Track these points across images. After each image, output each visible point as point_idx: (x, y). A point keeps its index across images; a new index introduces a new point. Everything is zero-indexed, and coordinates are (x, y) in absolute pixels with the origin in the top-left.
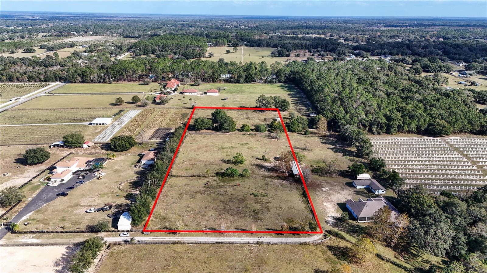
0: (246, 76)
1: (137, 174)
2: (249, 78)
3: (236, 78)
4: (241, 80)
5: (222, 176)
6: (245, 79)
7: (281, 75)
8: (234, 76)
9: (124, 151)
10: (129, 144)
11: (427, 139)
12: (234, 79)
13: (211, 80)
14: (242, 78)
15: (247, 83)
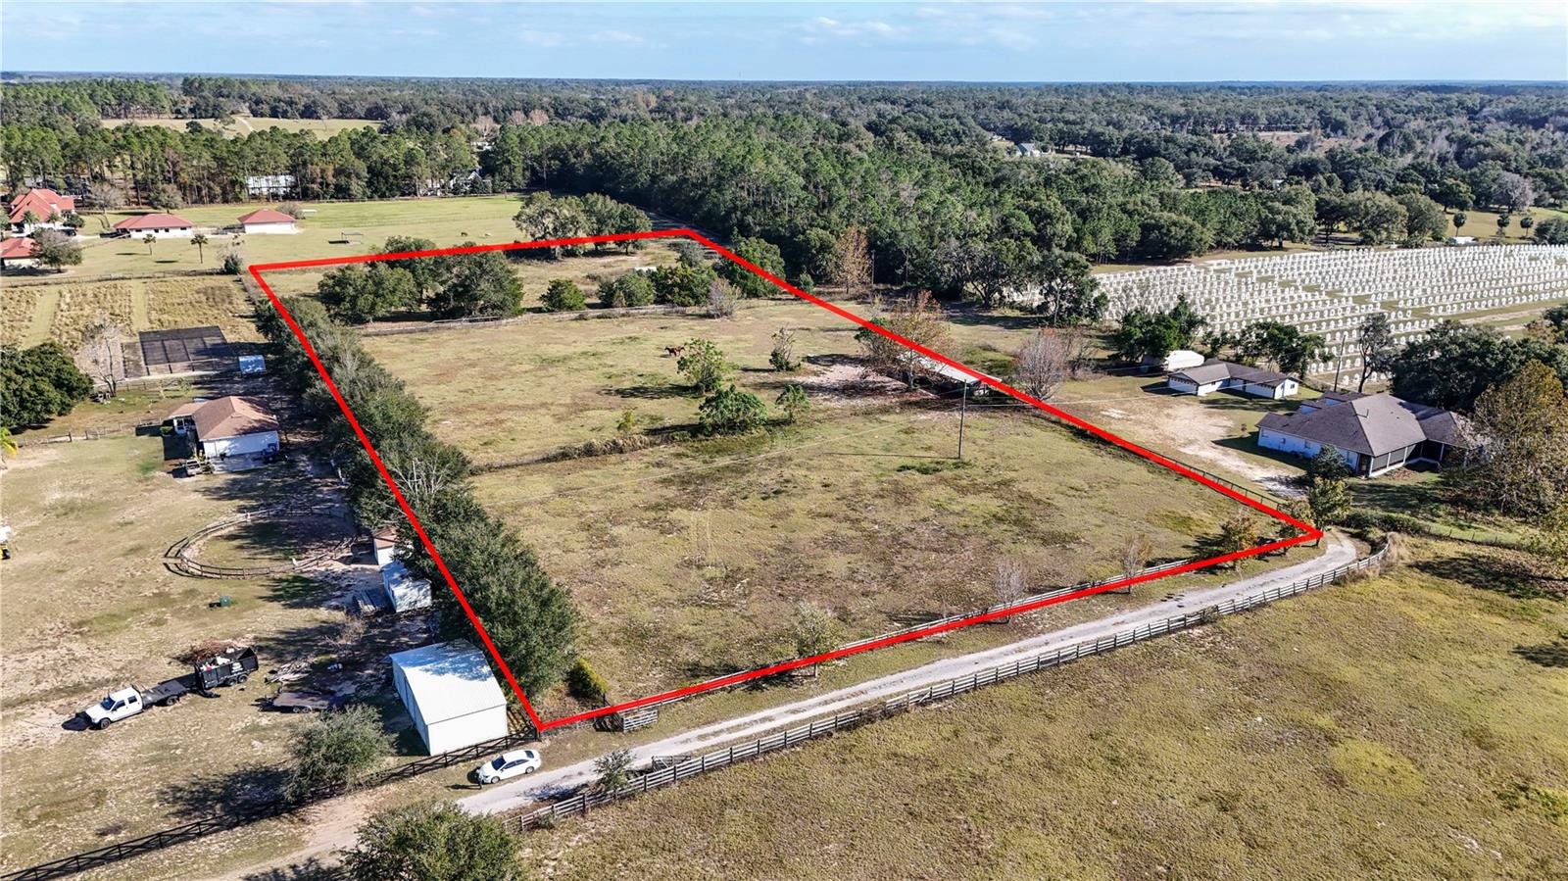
0: (370, 170)
1: (230, 498)
2: (386, 178)
3: (331, 180)
4: (356, 187)
5: (694, 436)
6: (370, 184)
7: (508, 162)
8: (323, 171)
9: (29, 432)
10: (59, 384)
11: (1165, 271)
12: (324, 184)
13: (218, 190)
14: (358, 176)
15: (382, 196)
